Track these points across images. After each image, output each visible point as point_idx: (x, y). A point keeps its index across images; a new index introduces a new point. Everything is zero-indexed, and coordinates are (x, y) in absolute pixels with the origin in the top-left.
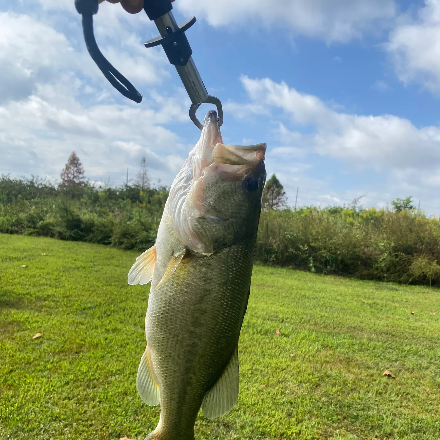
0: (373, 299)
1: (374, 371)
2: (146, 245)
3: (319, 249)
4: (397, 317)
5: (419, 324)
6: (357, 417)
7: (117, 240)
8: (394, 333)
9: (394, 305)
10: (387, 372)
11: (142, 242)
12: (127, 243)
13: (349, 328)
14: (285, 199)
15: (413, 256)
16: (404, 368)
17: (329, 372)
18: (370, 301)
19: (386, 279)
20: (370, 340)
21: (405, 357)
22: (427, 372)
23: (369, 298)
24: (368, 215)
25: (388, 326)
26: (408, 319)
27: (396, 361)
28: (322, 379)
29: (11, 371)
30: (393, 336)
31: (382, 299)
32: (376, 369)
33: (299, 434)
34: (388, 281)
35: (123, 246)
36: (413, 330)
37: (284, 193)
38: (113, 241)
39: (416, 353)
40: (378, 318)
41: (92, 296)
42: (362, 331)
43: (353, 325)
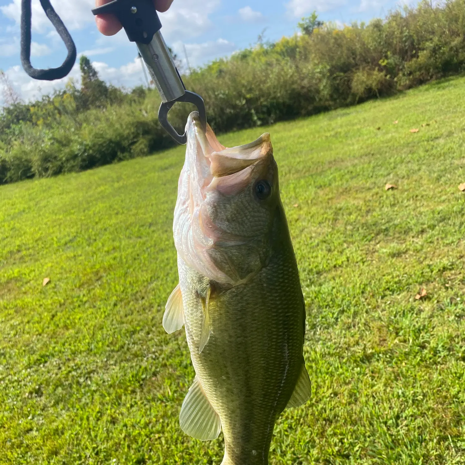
0: (333, 129)
1: (376, 190)
2: (74, 162)
3: (257, 99)
4: (365, 137)
5: (389, 136)
6: (387, 230)
7: (40, 169)
8: (372, 152)
9: (355, 128)
10: (388, 186)
11: (67, 160)
12: (53, 167)
13: (330, 163)
14: (179, 63)
15: (352, 72)
16: (400, 178)
17: (338, 206)
18: (332, 133)
19: (333, 108)
20: (354, 166)
21: (394, 168)
22: (421, 173)
23: (329, 131)
24: (282, 48)
25: (362, 148)
26: (376, 135)
27: (389, 174)
28: (336, 214)
29: (53, 316)
30: (373, 155)
31: (341, 126)
32: (376, 187)
33: (348, 261)
34: (336, 109)
35: (50, 172)
36: (387, 143)
37: (175, 56)
38: (37, 171)
39: (402, 162)
40: (349, 145)
41: (62, 230)
42: (343, 161)
43: (333, 159)
